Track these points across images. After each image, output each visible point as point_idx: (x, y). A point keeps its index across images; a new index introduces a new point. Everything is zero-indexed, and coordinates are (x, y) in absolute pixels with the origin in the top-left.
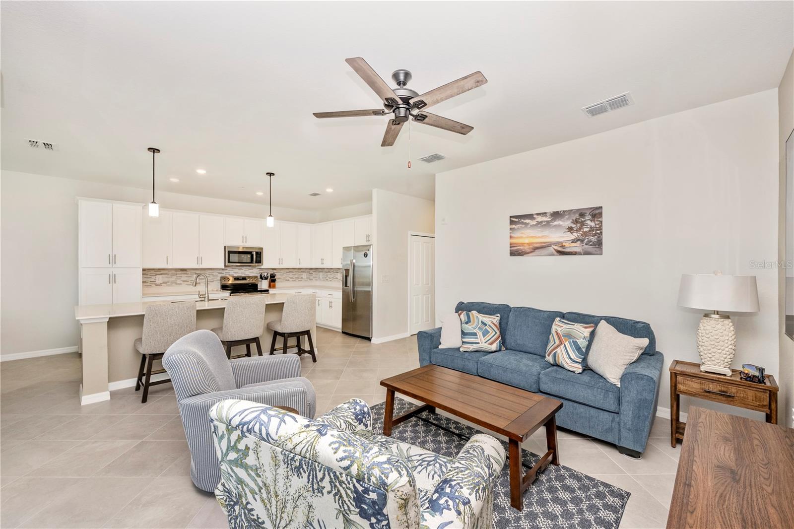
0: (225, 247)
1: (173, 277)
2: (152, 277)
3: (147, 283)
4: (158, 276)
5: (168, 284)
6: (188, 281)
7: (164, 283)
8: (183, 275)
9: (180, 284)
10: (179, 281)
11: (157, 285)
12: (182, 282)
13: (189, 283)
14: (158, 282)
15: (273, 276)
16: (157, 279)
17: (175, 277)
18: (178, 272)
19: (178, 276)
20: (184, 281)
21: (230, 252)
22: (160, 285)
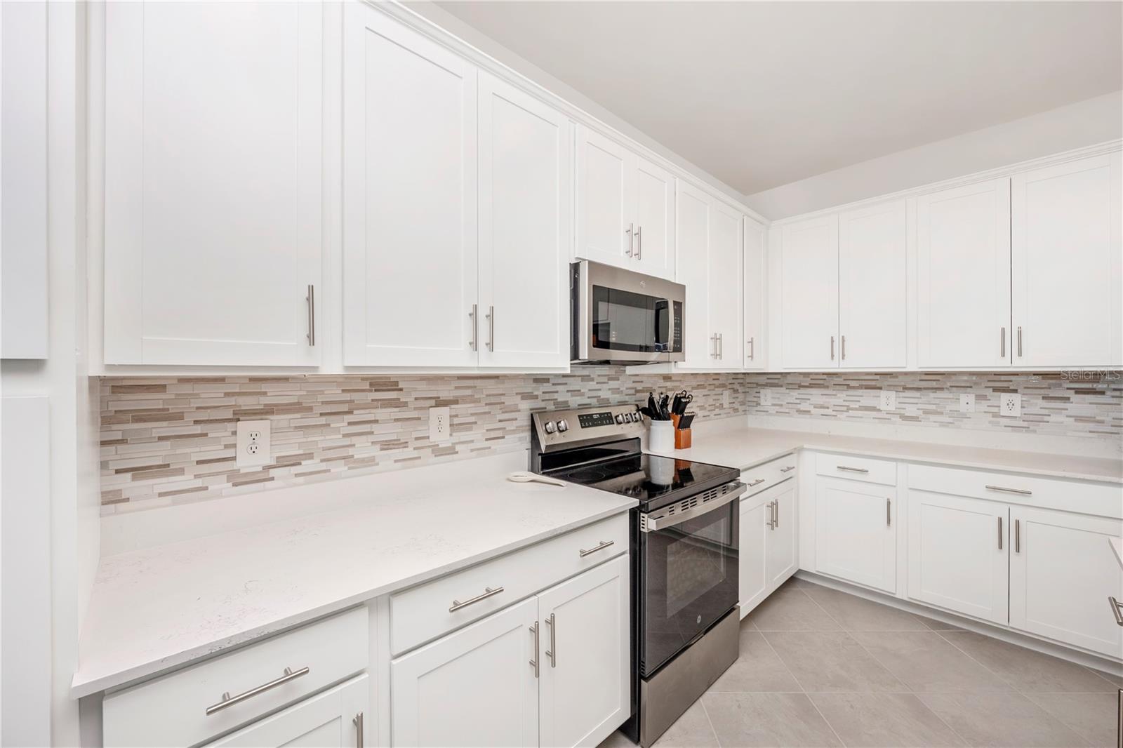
0: (575, 268)
1: (336, 423)
2: (214, 432)
3: (181, 471)
4: (244, 427)
5: (307, 466)
6: (405, 445)
7: (283, 463)
8: (381, 414)
9: (370, 461)
10: (363, 447)
11: (239, 480)
12: (375, 451)
13: (409, 452)
14: (246, 462)
15: (680, 405)
16: (243, 441)
17: (341, 424)
18: (355, 396)
19: (359, 415)
20: (387, 445)
21: (602, 294)
22: (262, 477)
